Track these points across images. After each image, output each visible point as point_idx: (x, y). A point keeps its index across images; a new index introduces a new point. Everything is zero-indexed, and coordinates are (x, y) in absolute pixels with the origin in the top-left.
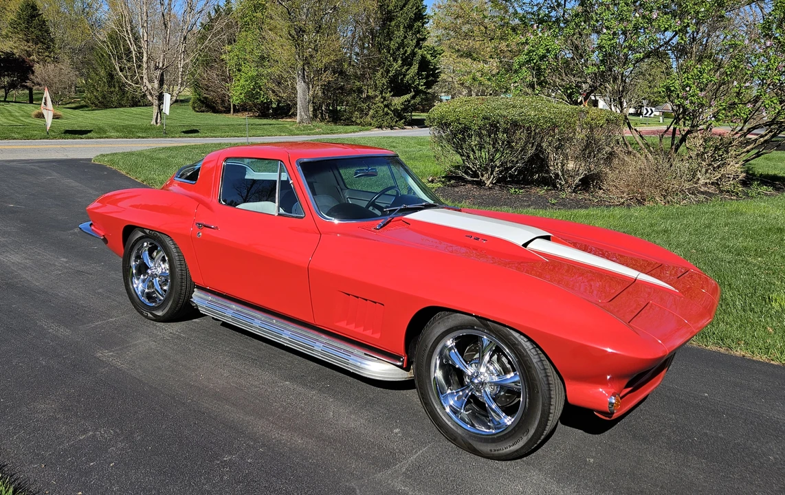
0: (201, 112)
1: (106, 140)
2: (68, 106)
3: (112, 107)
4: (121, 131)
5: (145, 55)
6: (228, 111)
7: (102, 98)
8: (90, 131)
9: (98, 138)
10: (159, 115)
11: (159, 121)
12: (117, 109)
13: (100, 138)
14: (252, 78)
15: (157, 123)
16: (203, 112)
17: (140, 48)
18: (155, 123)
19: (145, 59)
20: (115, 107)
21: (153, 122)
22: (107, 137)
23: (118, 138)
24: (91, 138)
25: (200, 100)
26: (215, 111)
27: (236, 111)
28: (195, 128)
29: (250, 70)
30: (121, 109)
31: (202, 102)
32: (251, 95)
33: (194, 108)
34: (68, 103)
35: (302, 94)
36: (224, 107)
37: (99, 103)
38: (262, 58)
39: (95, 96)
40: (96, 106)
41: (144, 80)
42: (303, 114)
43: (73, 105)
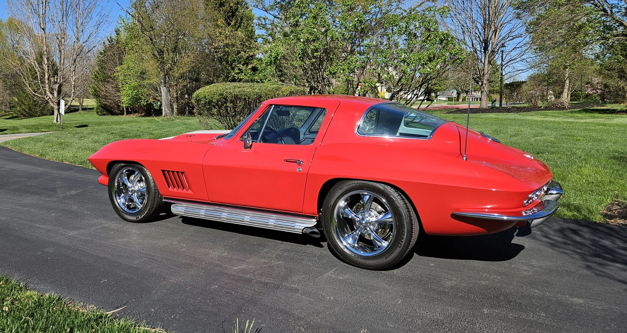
0: (103, 115)
1: (18, 134)
2: (3, 117)
3: (36, 116)
4: (30, 128)
5: (46, 74)
6: (122, 114)
7: (29, 110)
8: (5, 130)
9: (11, 134)
10: (59, 116)
11: (59, 120)
12: (40, 117)
13: (13, 133)
14: (135, 88)
15: (57, 122)
16: (105, 115)
17: (43, 69)
18: (56, 122)
19: (46, 77)
20: (39, 116)
21: (55, 121)
22: (18, 133)
23: (26, 133)
24: (6, 134)
25: (101, 106)
26: (113, 114)
27: (128, 113)
28: (86, 124)
29: (134, 83)
30: (43, 117)
31: (103, 108)
32: (137, 99)
33: (97, 113)
34: (4, 116)
35: (165, 96)
36: (120, 110)
37: (27, 113)
38: (143, 73)
39: (23, 109)
40: (24, 116)
41: (47, 92)
42: (166, 109)
43: (8, 117)
